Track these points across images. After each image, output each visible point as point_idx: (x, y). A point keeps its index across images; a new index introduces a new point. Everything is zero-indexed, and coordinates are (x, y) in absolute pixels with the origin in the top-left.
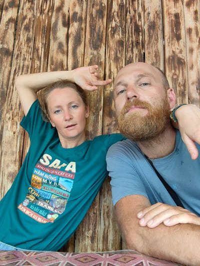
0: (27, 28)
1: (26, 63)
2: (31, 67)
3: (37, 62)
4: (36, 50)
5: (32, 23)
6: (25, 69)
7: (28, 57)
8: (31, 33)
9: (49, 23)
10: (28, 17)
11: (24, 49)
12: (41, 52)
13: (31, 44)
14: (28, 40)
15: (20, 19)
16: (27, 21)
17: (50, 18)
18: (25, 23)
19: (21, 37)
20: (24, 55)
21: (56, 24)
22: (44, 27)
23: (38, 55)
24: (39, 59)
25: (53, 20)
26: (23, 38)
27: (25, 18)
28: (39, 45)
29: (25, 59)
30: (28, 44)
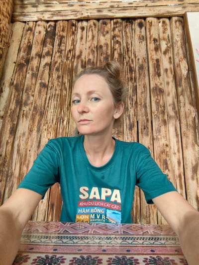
0: (58, 70)
1: (57, 92)
2: (60, 95)
3: (64, 92)
4: (63, 83)
5: (61, 66)
6: (56, 96)
7: (58, 88)
8: (60, 72)
9: (72, 66)
10: (58, 62)
11: (56, 83)
12: (67, 85)
13: (60, 80)
14: (59, 77)
15: (52, 63)
16: (57, 64)
17: (73, 63)
18: (56, 66)
19: (54, 75)
20: (56, 87)
21: (77, 66)
22: (69, 69)
23: (65, 87)
24: (66, 90)
25: (75, 64)
26: (55, 76)
27: (56, 63)
28: (66, 80)
29: (56, 90)
30: (58, 80)
